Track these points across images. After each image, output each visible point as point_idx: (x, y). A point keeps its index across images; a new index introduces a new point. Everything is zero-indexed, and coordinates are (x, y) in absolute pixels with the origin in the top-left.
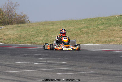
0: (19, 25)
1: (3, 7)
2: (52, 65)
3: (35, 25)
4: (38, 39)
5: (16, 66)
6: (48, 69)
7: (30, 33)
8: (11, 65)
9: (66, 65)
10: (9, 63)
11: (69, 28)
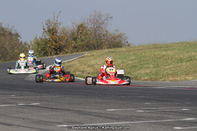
0: (112, 50)
1: (86, 21)
2: (165, 114)
3: (138, 50)
4: (143, 72)
5: (108, 116)
6: (160, 121)
7: (130, 62)
8: (100, 113)
9: (188, 114)
10: (97, 111)
11: (193, 54)
